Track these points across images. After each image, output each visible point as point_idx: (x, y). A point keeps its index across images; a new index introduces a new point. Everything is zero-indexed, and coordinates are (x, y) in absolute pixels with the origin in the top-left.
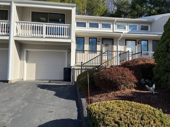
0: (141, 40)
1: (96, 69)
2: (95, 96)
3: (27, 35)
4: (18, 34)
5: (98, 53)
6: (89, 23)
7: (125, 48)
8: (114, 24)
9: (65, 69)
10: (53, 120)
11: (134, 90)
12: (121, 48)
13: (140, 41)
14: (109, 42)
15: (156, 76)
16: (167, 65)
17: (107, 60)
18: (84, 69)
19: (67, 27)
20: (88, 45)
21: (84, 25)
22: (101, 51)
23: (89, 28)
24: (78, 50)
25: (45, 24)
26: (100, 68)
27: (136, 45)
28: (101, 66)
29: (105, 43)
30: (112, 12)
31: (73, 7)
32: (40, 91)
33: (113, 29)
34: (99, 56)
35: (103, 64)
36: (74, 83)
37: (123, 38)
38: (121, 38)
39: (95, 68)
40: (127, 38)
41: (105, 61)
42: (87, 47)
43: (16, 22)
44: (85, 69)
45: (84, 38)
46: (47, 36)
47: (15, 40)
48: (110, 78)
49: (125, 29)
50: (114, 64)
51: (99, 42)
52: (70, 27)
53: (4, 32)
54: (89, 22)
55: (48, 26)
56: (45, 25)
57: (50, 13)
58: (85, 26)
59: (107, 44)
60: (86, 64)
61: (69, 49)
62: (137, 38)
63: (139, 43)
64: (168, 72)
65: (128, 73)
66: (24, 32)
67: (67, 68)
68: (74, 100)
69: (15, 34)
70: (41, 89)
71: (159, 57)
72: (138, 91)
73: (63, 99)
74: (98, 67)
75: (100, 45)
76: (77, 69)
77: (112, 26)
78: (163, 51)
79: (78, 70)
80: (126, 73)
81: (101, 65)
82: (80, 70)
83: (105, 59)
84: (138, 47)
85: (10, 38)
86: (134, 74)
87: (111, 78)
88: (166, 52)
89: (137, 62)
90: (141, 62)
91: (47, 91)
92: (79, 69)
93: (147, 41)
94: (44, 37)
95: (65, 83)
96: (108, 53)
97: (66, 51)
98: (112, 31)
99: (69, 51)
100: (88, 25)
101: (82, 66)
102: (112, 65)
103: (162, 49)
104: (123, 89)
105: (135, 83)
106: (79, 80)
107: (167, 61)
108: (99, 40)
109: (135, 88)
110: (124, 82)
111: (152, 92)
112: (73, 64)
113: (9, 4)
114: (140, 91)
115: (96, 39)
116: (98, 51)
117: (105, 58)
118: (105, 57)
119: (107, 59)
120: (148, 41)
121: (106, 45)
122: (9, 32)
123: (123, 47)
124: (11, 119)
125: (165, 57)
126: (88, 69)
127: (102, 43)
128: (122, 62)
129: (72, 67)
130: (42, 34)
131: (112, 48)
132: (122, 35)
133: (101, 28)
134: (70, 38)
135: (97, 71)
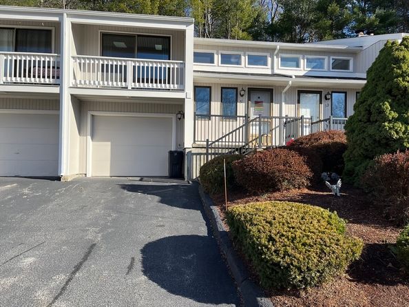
0: (332, 92)
1: (237, 153)
2: (236, 201)
3: (94, 84)
4: (78, 82)
5: (240, 122)
6: (222, 54)
7: (297, 110)
8: (275, 57)
9: (171, 153)
10: (169, 237)
11: (306, 191)
12: (288, 110)
13: (328, 94)
14: (264, 97)
15: (348, 166)
16: (366, 146)
17: (257, 135)
18: (211, 154)
19: (176, 66)
20: (219, 103)
21: (209, 58)
22: (247, 117)
23: (220, 65)
24: (198, 115)
25: (131, 61)
26: (244, 152)
27: (321, 103)
28: (247, 147)
29: (255, 97)
30: (273, 19)
31: (188, 24)
32: (130, 196)
33: (272, 68)
34: (242, 127)
35: (250, 144)
36: (191, 182)
37: (292, 88)
38: (287, 87)
39: (234, 151)
40: (302, 87)
41: (254, 138)
42: (216, 107)
43: (73, 58)
44: (214, 154)
45: (210, 87)
46: (135, 85)
47: (72, 95)
48: (263, 169)
49: (298, 66)
50: (274, 144)
51: (242, 96)
52: (182, 66)
53: (49, 77)
54: (220, 52)
55: (137, 64)
56: (130, 64)
57: (139, 36)
58: (212, 62)
59: (259, 100)
60: (217, 143)
61: (179, 113)
62: (322, 88)
63: (326, 99)
64: (368, 160)
65: (297, 161)
66: (90, 76)
67: (176, 152)
68: (197, 210)
69: (72, 82)
70: (131, 193)
71: (354, 131)
72: (314, 192)
73: (178, 209)
74: (239, 149)
75: (244, 104)
76: (197, 154)
77: (269, 60)
78: (360, 121)
79: (198, 156)
80: (292, 161)
81: (247, 144)
82: (202, 156)
83: (254, 133)
84: (325, 106)
85: (61, 90)
86: (308, 163)
87: (266, 170)
88: (365, 123)
89: (317, 140)
90: (325, 140)
91: (143, 195)
92: (200, 154)
93: (344, 94)
94: (130, 88)
95: (174, 183)
96: (259, 121)
97: (173, 117)
98: (269, 72)
99: (179, 116)
100: (217, 58)
101: (207, 148)
102: (269, 144)
103: (360, 118)
104: (286, 189)
105: (308, 179)
106: (205, 175)
107: (367, 139)
108: (242, 93)
109: (308, 188)
110: (288, 176)
111: (336, 194)
112: (188, 143)
113: (56, 19)
114: (317, 193)
115: (235, 90)
116: (240, 117)
117: (254, 130)
118: (254, 127)
119: (258, 133)
120: (346, 93)
121: (257, 103)
122: (58, 78)
123: (293, 106)
124: (100, 235)
125: (364, 132)
126: (220, 154)
127: (249, 99)
128: (289, 140)
129: (187, 151)
130: (125, 81)
131: (270, 109)
132: (290, 83)
133: (247, 66)
134: (183, 90)
135: (238, 157)
